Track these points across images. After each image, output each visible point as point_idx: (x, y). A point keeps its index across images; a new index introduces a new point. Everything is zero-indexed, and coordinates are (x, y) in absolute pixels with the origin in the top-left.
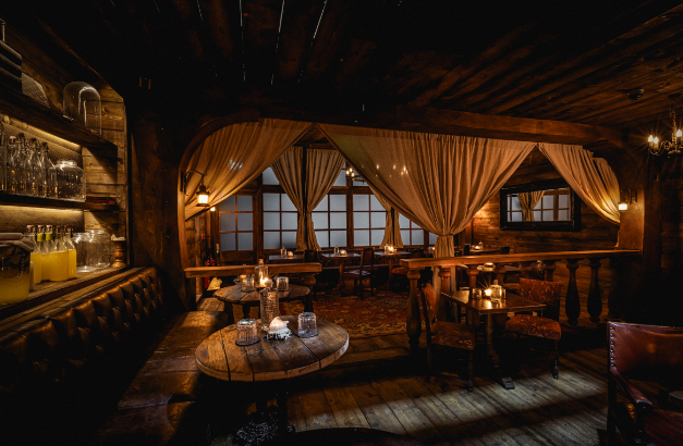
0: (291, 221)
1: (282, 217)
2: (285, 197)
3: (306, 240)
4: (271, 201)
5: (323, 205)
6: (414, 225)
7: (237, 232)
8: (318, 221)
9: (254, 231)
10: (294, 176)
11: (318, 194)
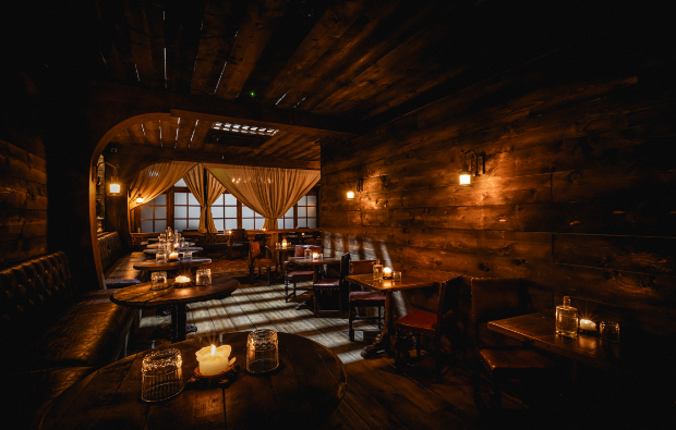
0: (196, 212)
1: (188, 209)
2: (191, 195)
3: (206, 226)
4: (180, 198)
5: (219, 201)
6: (257, 215)
7: (154, 220)
8: (216, 212)
9: (167, 219)
10: (198, 181)
11: (215, 194)
